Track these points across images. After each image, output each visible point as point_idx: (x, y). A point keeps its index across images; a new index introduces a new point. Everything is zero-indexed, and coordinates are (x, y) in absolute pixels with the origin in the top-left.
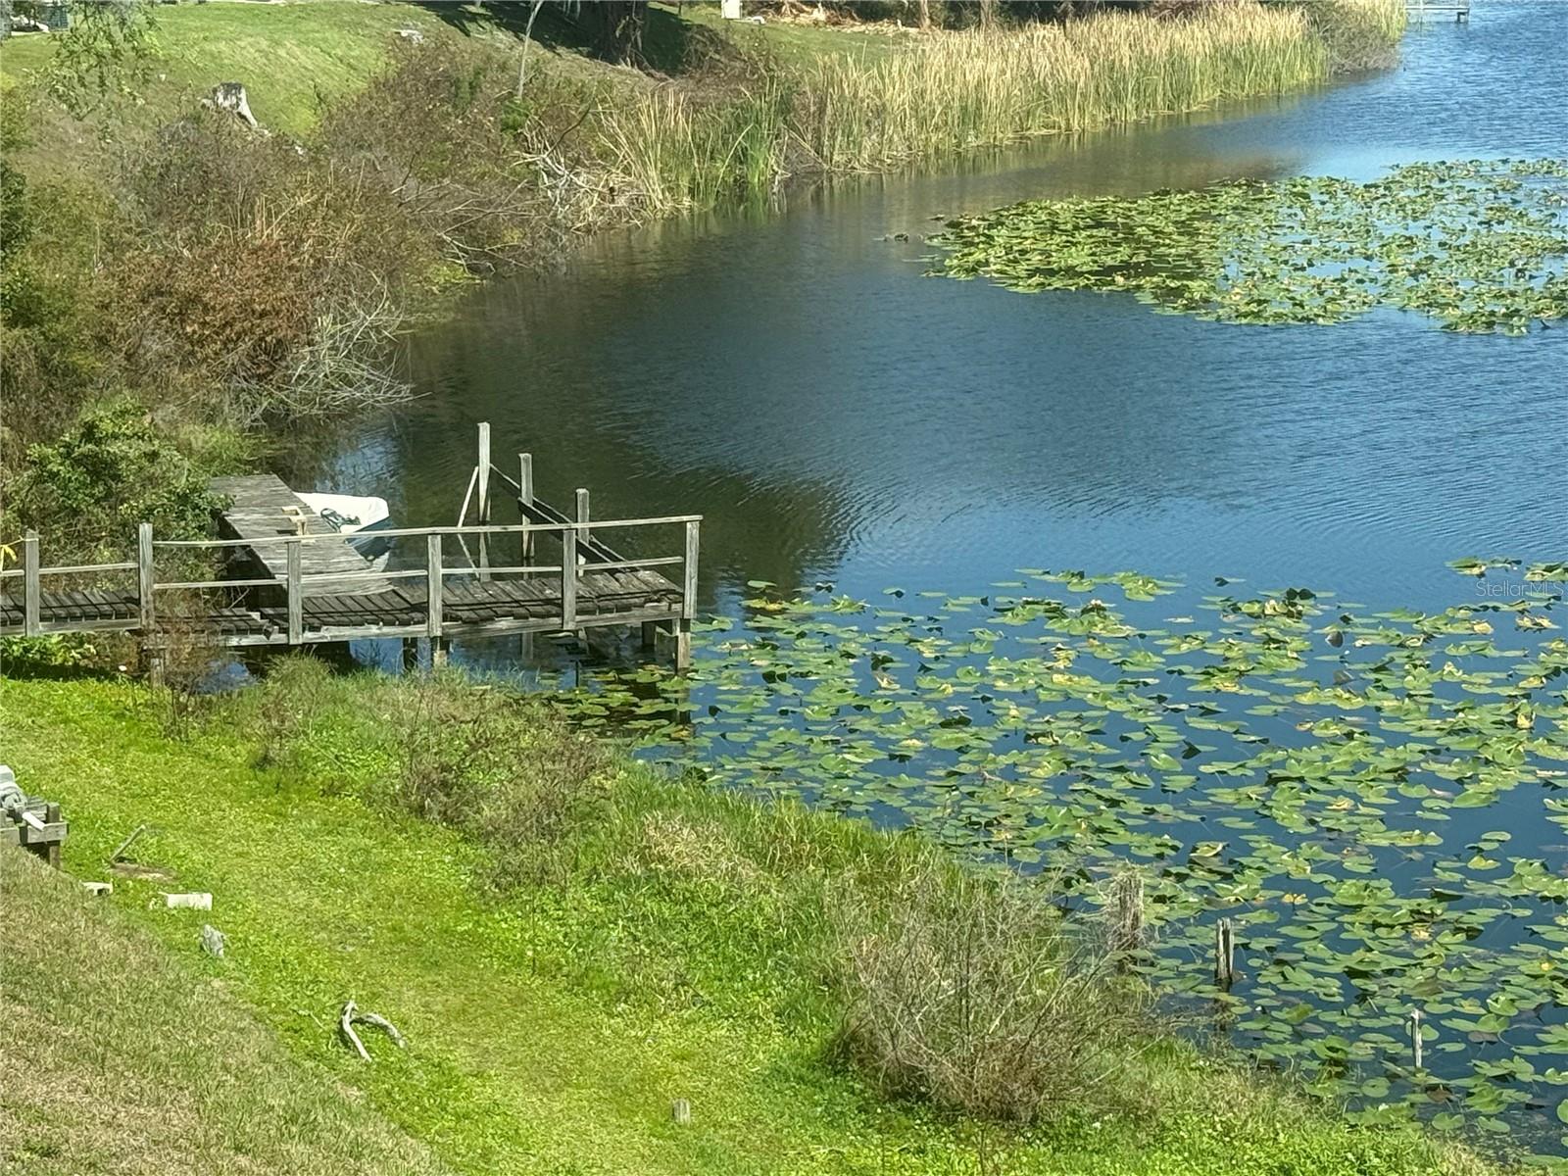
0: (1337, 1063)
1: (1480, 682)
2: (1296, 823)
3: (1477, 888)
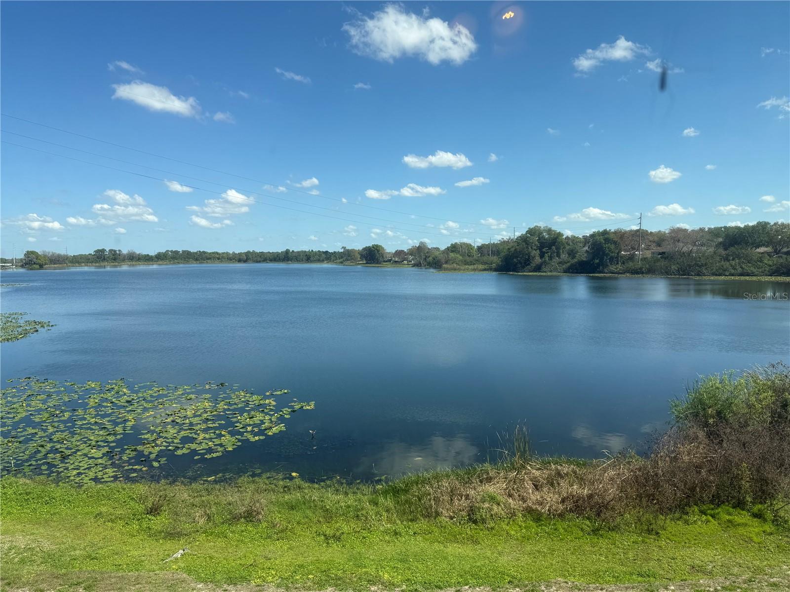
1: (15, 400)
3: (20, 434)
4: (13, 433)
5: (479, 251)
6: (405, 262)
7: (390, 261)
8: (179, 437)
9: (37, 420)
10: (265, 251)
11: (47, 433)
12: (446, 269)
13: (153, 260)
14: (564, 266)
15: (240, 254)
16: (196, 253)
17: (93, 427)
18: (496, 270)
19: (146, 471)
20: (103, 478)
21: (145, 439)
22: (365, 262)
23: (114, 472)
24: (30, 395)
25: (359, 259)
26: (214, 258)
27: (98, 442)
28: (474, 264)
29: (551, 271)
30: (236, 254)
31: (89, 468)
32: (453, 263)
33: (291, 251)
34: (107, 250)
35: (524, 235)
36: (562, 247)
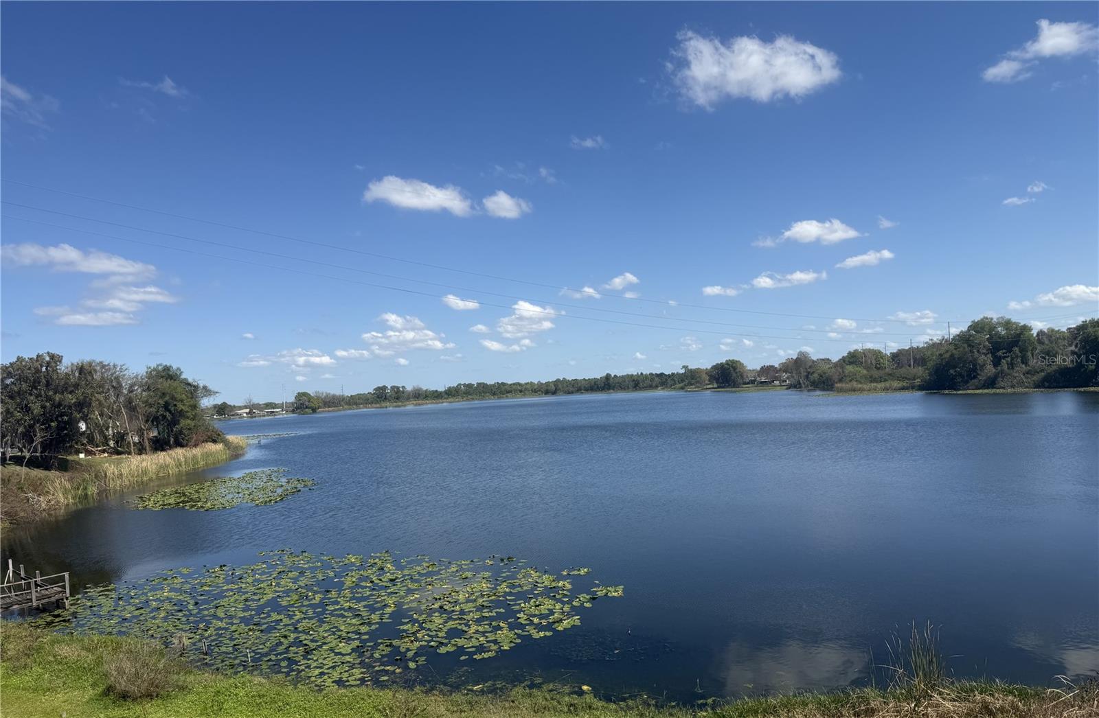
0: (231, 665)
1: (264, 577)
2: (222, 615)
3: (263, 621)
4: (256, 620)
5: (893, 360)
6: (777, 383)
7: (752, 382)
8: (445, 629)
9: (284, 603)
10: (580, 378)
11: (293, 621)
12: (841, 390)
13: (442, 397)
14: (1035, 378)
15: (547, 384)
16: (494, 385)
17: (346, 614)
18: (921, 388)
19: (400, 673)
20: (348, 681)
21: (404, 631)
22: (715, 386)
23: (362, 673)
24: (280, 572)
25: (707, 382)
26: (516, 391)
27: (348, 633)
28: (885, 380)
29: (1013, 387)
30: (542, 384)
31: (333, 667)
32: (850, 381)
33: (613, 376)
34: (389, 387)
35: (966, 332)
36: (1030, 348)
